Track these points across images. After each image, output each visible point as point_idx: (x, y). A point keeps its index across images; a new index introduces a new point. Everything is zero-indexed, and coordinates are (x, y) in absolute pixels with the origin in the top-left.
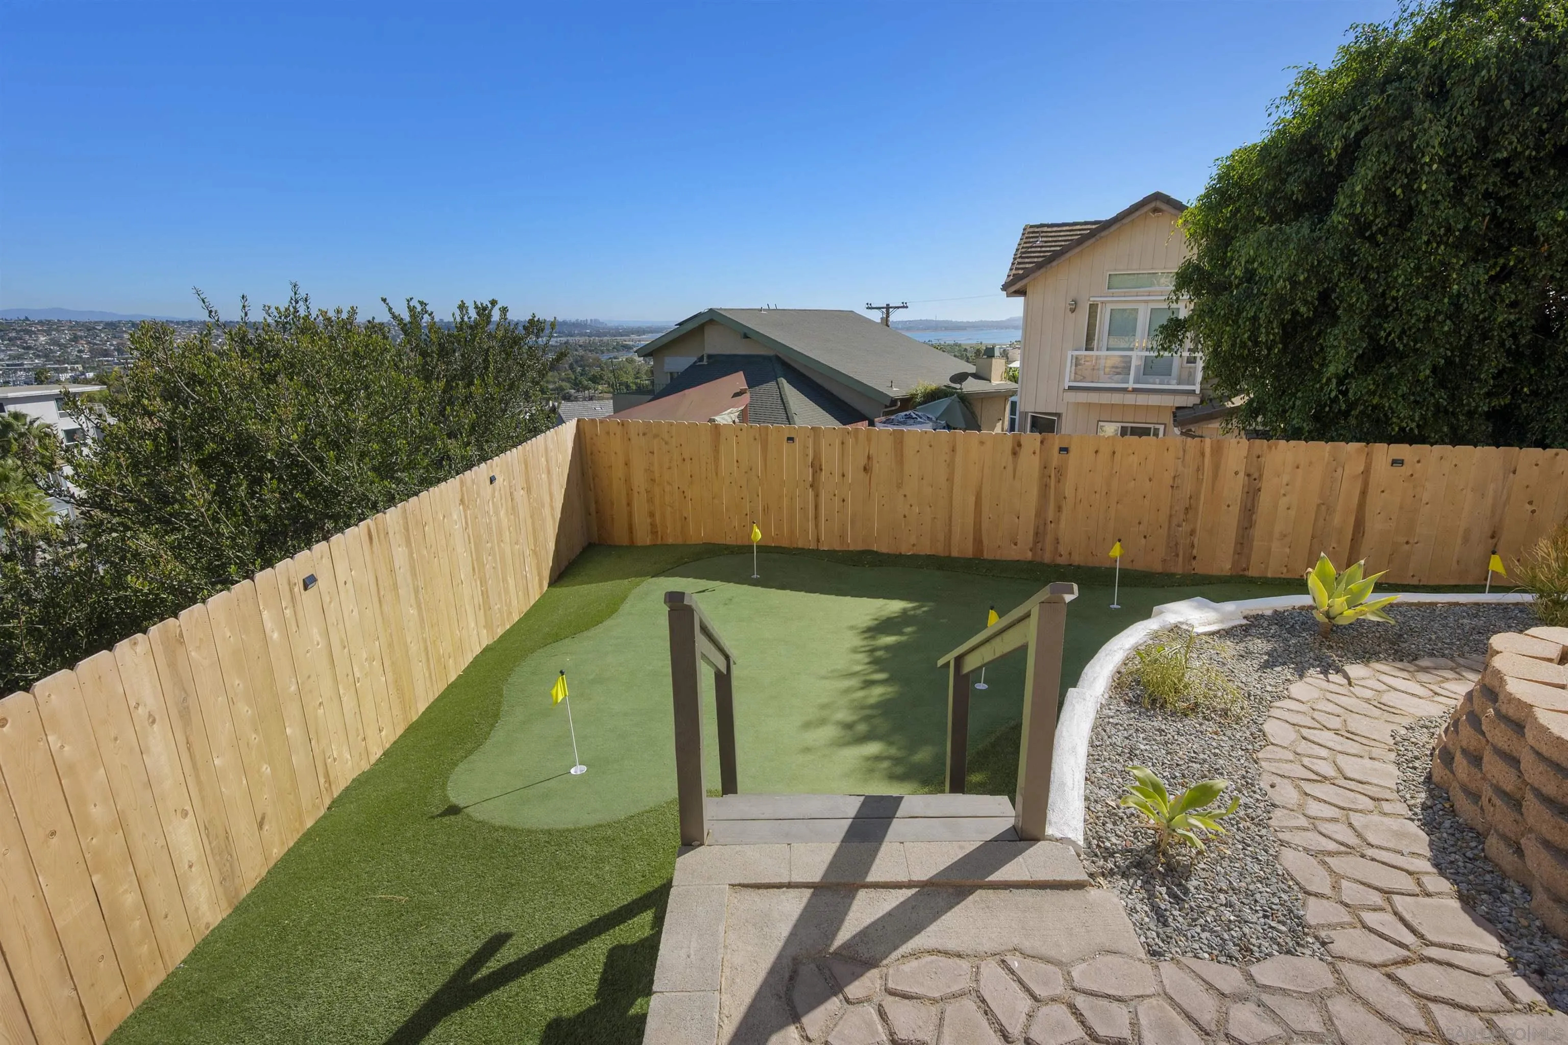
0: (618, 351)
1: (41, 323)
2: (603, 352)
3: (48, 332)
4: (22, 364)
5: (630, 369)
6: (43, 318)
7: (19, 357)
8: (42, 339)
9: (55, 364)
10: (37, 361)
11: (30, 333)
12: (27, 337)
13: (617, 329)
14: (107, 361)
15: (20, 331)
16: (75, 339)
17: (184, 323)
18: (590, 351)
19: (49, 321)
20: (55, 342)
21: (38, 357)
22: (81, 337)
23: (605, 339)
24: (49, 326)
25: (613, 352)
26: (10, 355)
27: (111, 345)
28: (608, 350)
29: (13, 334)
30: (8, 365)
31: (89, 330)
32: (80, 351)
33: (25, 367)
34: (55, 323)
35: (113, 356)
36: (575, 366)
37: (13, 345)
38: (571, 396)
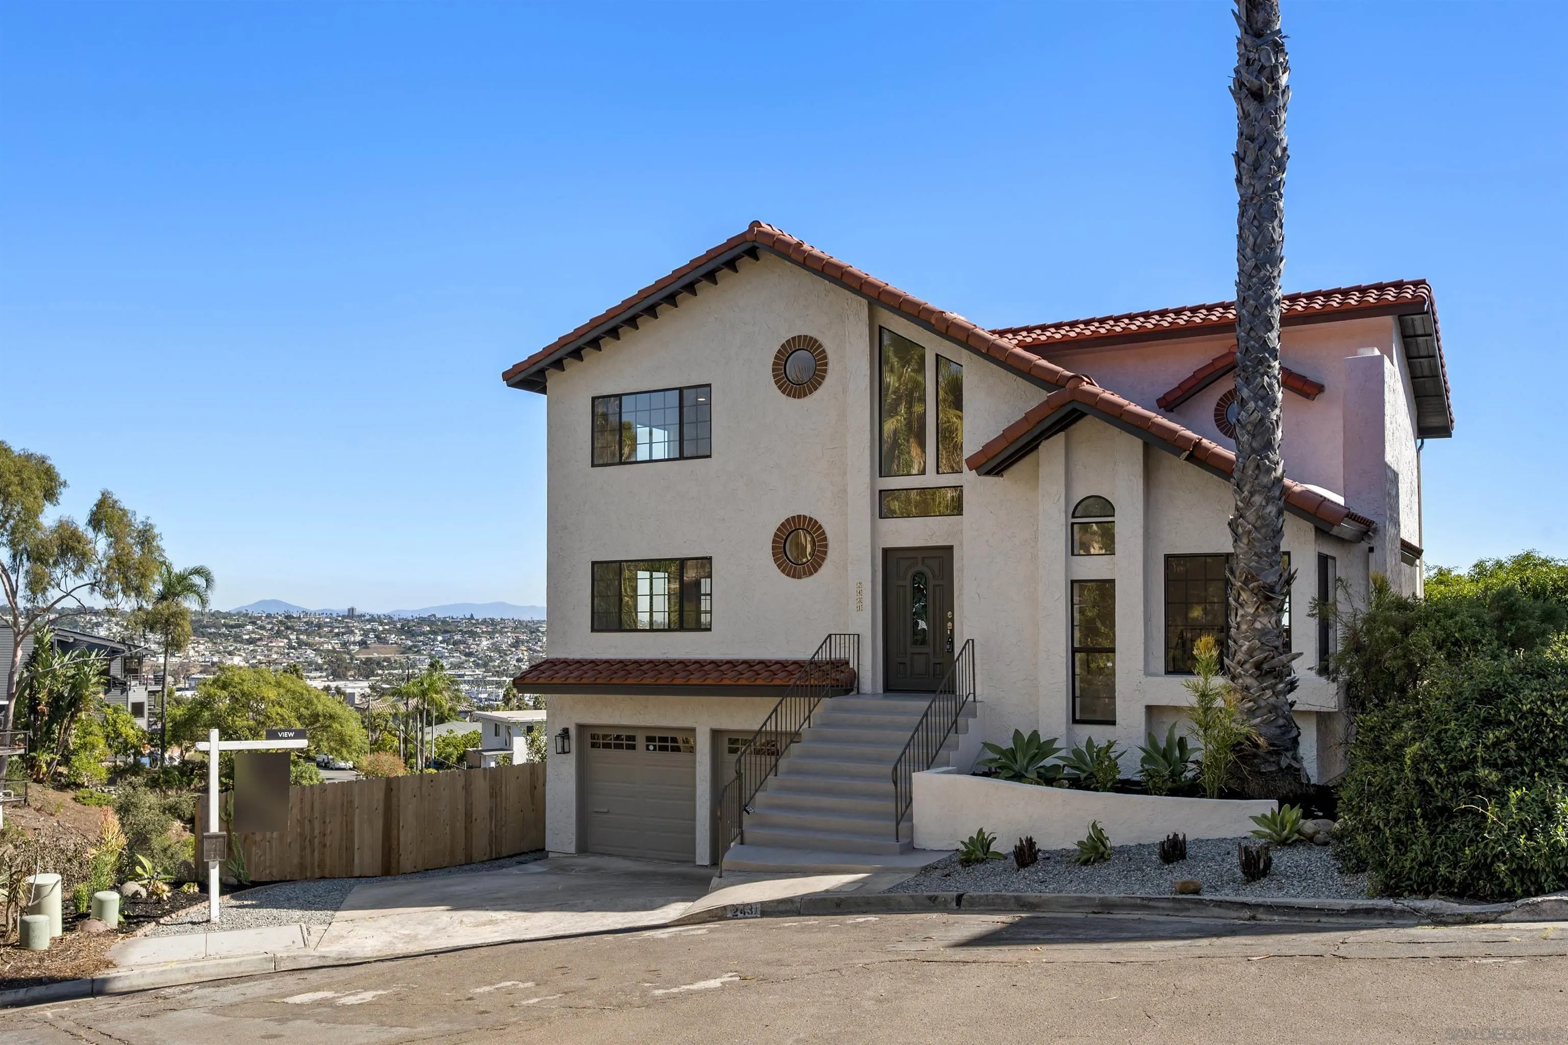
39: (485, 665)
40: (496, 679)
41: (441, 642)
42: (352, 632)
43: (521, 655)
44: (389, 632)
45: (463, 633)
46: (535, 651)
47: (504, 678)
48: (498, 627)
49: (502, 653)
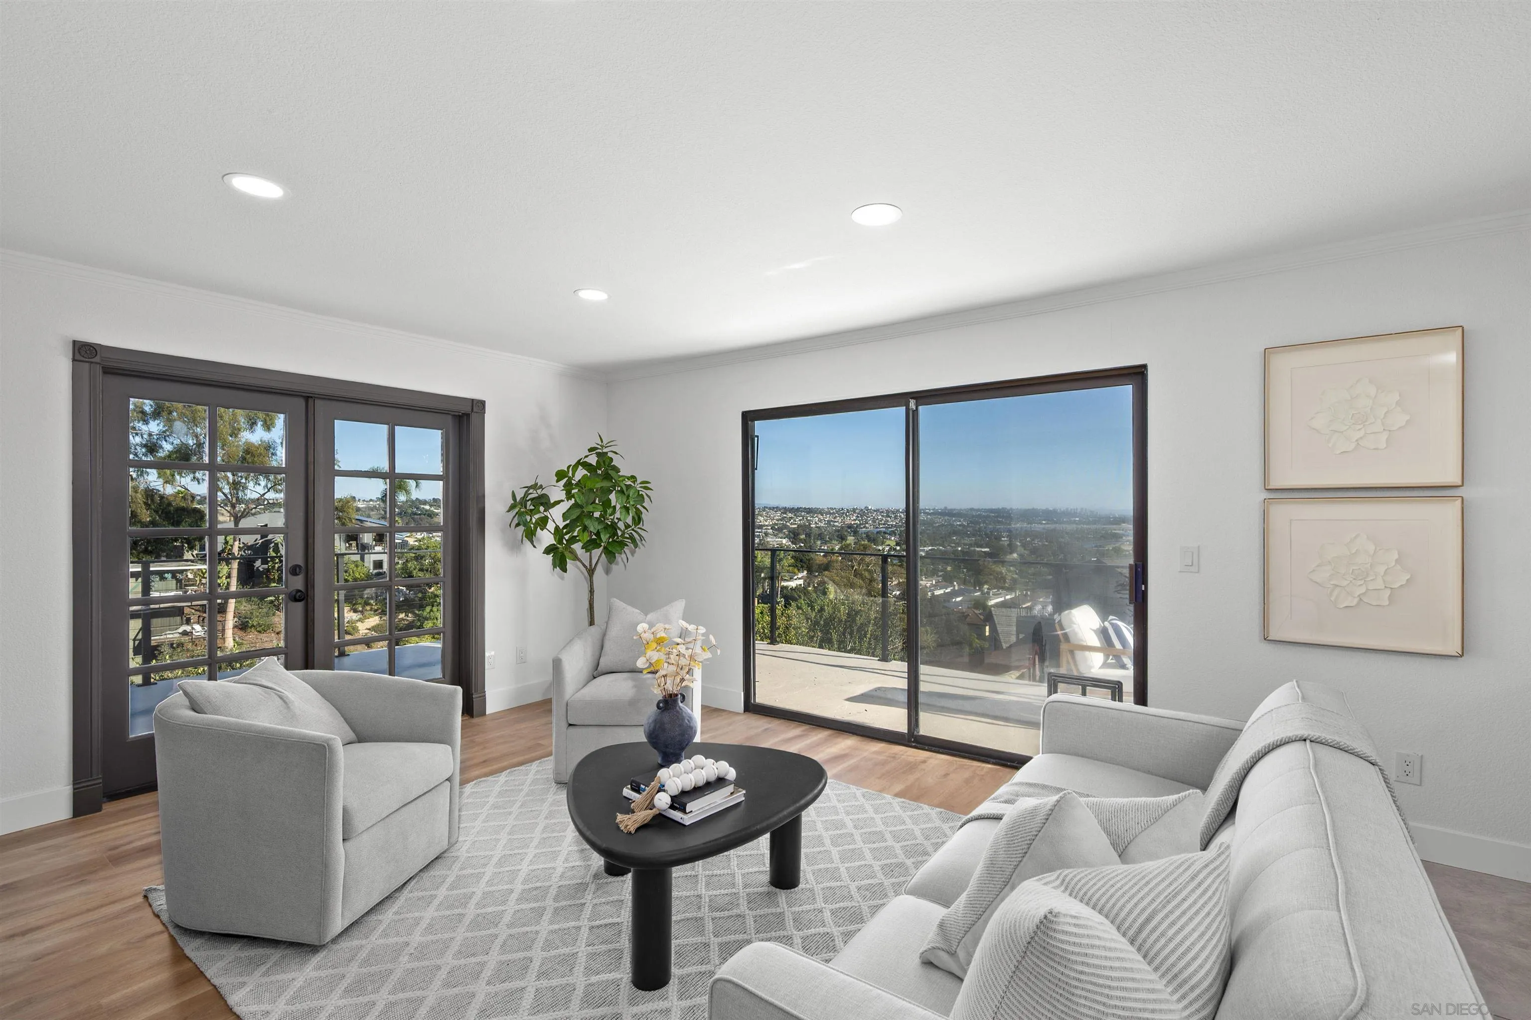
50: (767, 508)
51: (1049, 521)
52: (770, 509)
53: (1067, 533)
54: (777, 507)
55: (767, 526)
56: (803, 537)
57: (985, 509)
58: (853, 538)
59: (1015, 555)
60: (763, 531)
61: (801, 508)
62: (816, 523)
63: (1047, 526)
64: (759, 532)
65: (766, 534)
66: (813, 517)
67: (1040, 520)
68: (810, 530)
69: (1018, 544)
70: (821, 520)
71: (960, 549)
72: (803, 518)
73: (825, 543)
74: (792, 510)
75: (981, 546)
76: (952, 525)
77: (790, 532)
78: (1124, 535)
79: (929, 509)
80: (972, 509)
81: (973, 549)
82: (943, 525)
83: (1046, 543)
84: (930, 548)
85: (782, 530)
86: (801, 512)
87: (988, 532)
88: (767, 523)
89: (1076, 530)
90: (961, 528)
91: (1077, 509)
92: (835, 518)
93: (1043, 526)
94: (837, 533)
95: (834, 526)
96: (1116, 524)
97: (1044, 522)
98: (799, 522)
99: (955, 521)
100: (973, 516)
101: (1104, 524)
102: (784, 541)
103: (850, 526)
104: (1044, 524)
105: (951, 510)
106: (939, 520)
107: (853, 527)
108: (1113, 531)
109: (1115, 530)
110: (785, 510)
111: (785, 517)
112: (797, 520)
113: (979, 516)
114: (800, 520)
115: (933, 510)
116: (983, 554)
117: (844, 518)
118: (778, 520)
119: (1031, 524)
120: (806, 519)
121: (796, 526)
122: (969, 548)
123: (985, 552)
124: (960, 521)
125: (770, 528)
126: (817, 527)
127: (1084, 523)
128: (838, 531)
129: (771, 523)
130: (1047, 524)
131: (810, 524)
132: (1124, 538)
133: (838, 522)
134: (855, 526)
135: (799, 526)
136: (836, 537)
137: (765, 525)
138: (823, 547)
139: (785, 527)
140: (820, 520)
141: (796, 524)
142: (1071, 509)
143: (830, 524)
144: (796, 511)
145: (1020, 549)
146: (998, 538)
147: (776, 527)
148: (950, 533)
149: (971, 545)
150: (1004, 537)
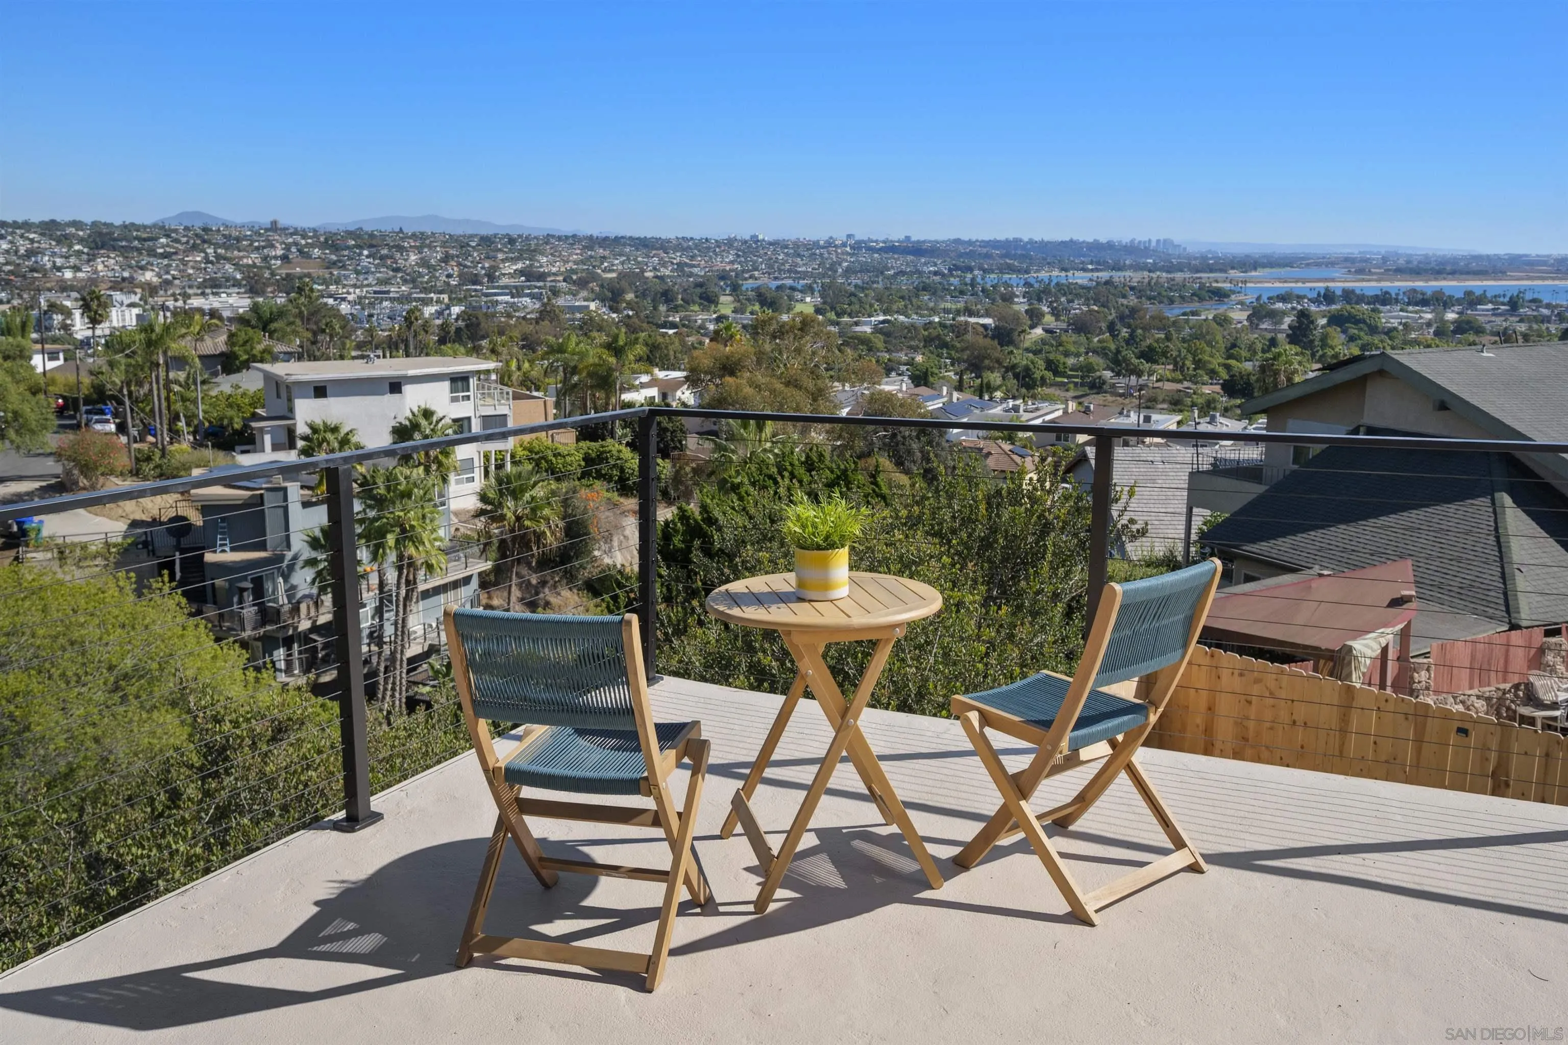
0: (1201, 299)
1: (414, 236)
2: (1171, 301)
3: (419, 249)
4: (388, 292)
5: (1219, 338)
6: (417, 229)
7: (386, 282)
8: (413, 258)
9: (421, 292)
10: (403, 288)
11: (400, 249)
12: (398, 255)
13: (1204, 258)
14: (476, 290)
15: (393, 247)
16: (446, 259)
17: (567, 237)
18: (1149, 298)
19: (422, 234)
20: (424, 263)
21: (405, 282)
22: (453, 257)
23: (1179, 276)
24: (423, 240)
25: (1192, 301)
26: (378, 279)
27: (483, 268)
28: (1182, 298)
29: (385, 252)
30: (375, 292)
31: (462, 247)
32: (449, 276)
33: (391, 295)
34: (428, 237)
35: (481, 284)
36: (1118, 326)
37: (384, 266)
38: (1104, 383)
39: (413, 281)
40: (423, 295)
41: (367, 257)
42: (273, 246)
43: (450, 271)
44: (312, 246)
45: (390, 248)
46: (465, 266)
47: (432, 295)
48: (428, 242)
49: (431, 268)
50: (553, 236)
51: (1098, 263)
52: (559, 238)
53: (1132, 288)
54: (574, 236)
55: (555, 274)
56: (630, 296)
57: (983, 241)
58: (730, 298)
59: (1039, 331)
60: (548, 284)
61: (622, 237)
62: (655, 269)
63: (1096, 274)
64: (539, 288)
65: (555, 292)
66: (648, 256)
67: (1083, 263)
68: (645, 283)
69: (1046, 309)
70: (665, 262)
71: (937, 320)
72: (628, 259)
73: (676, 309)
74: (604, 242)
75: (978, 315)
76: (920, 273)
77: (602, 286)
78: (1234, 292)
79: (876, 241)
80: (958, 241)
81: (962, 318)
82: (902, 273)
83: (1096, 308)
84: (881, 318)
85: (587, 283)
86: (625, 245)
87: (988, 286)
88: (554, 270)
89: (1149, 283)
90: (937, 278)
91: (1150, 241)
92: (693, 258)
93: (1089, 275)
94: (699, 290)
95: (691, 275)
96: (1224, 271)
97: (1090, 267)
98: (620, 267)
99: (925, 264)
100: (961, 255)
101: (1198, 271)
102: (593, 306)
103: (723, 276)
104: (1092, 270)
105: (918, 242)
106: (897, 263)
107: (730, 278)
108: (1215, 285)
109: (1217, 282)
110: (592, 242)
111: (591, 257)
112: (616, 262)
113: (971, 255)
114: (623, 263)
115: (884, 242)
116: (982, 330)
117: (711, 258)
118: (576, 263)
119: (1066, 270)
120: (635, 260)
121: (614, 275)
122: (954, 319)
123: (984, 326)
124: (935, 265)
125: (561, 278)
126: (656, 277)
127: (1162, 269)
128: (700, 285)
129: (563, 269)
130: (1097, 270)
131: (643, 271)
132: (1233, 297)
133: (698, 266)
134: (733, 274)
135: (622, 276)
136: (697, 299)
137: (550, 274)
138: (671, 319)
139: (594, 277)
140: (664, 264)
141: (613, 271)
142: (1140, 242)
143: (683, 271)
144: (614, 243)
145: (1049, 319)
146: (1008, 298)
147: (575, 277)
148: (917, 288)
149: (958, 312)
150: (1017, 296)
